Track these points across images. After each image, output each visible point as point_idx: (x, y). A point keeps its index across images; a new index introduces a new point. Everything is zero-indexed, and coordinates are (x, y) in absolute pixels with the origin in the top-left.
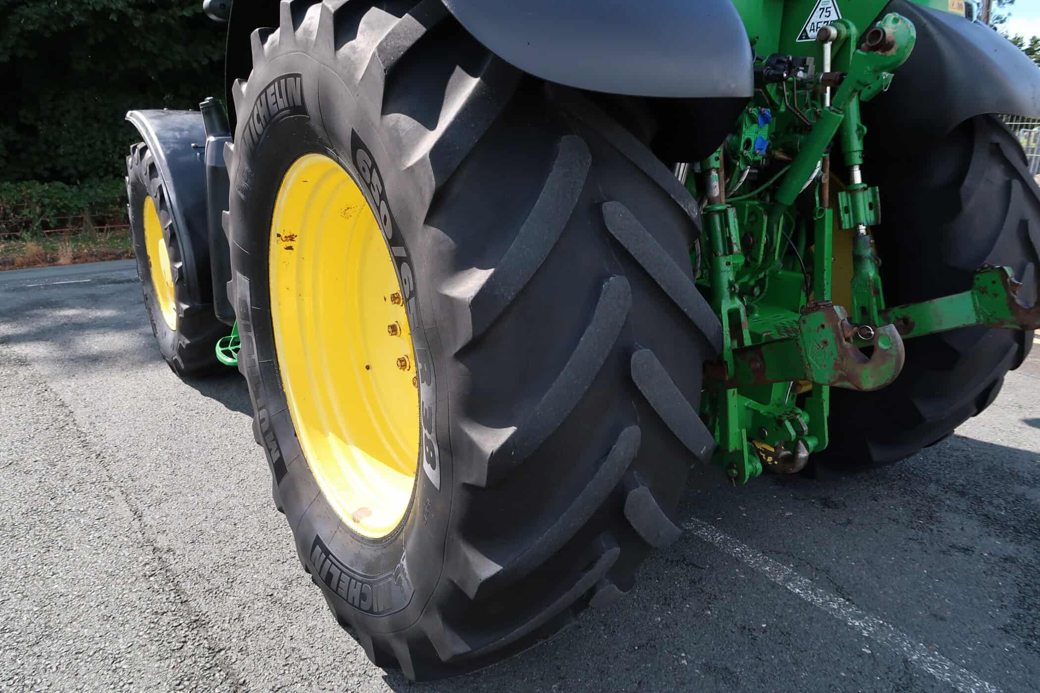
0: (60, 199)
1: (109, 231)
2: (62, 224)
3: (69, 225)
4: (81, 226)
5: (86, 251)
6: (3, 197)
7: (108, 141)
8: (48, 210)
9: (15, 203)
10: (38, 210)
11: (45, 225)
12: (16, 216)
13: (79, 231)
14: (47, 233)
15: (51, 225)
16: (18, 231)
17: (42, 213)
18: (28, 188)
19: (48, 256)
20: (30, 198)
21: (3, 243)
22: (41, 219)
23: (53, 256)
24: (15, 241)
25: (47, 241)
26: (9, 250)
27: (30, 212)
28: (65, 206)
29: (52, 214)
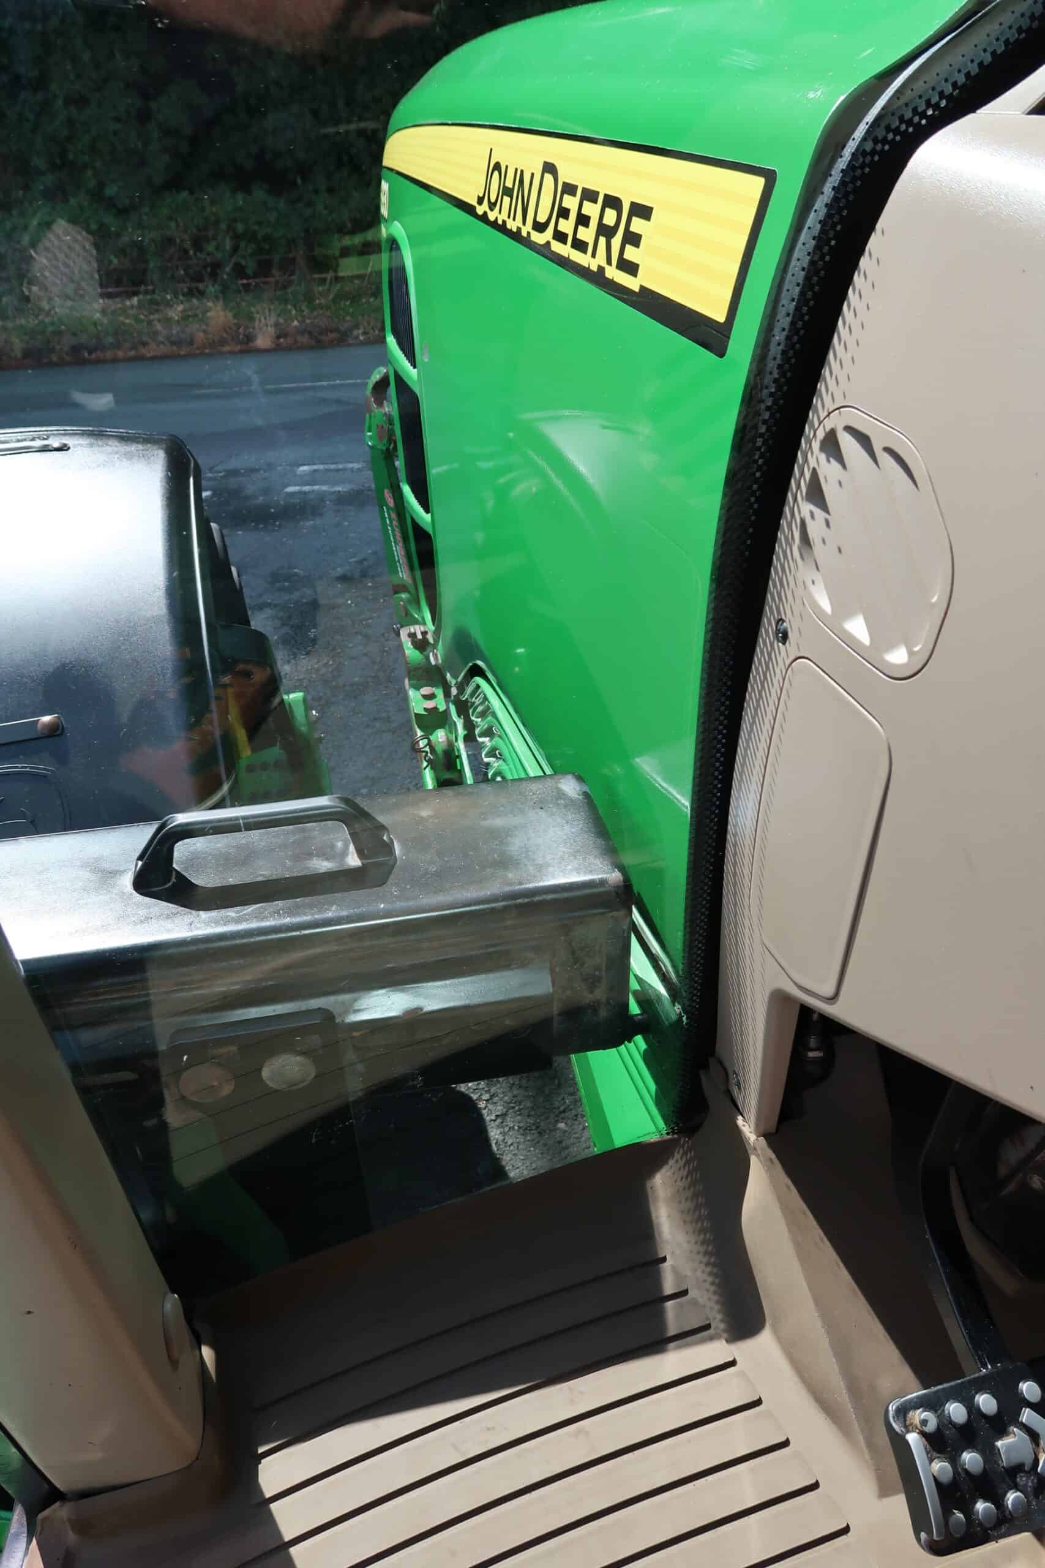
0: (259, 223)
1: (334, 283)
2: (264, 268)
3: (275, 272)
4: (292, 274)
5: (296, 323)
6: (179, 220)
7: (341, 104)
8: (243, 244)
9: (195, 231)
10: (228, 244)
11: (239, 271)
12: (198, 254)
13: (290, 283)
14: (243, 285)
15: (249, 272)
16: (201, 280)
17: (235, 249)
18: (213, 202)
19: (241, 330)
20: (217, 222)
21: (182, 302)
22: (234, 260)
23: (247, 332)
24: (198, 299)
25: (242, 300)
26: (189, 316)
27: (217, 248)
28: (267, 238)
29: (249, 251)
